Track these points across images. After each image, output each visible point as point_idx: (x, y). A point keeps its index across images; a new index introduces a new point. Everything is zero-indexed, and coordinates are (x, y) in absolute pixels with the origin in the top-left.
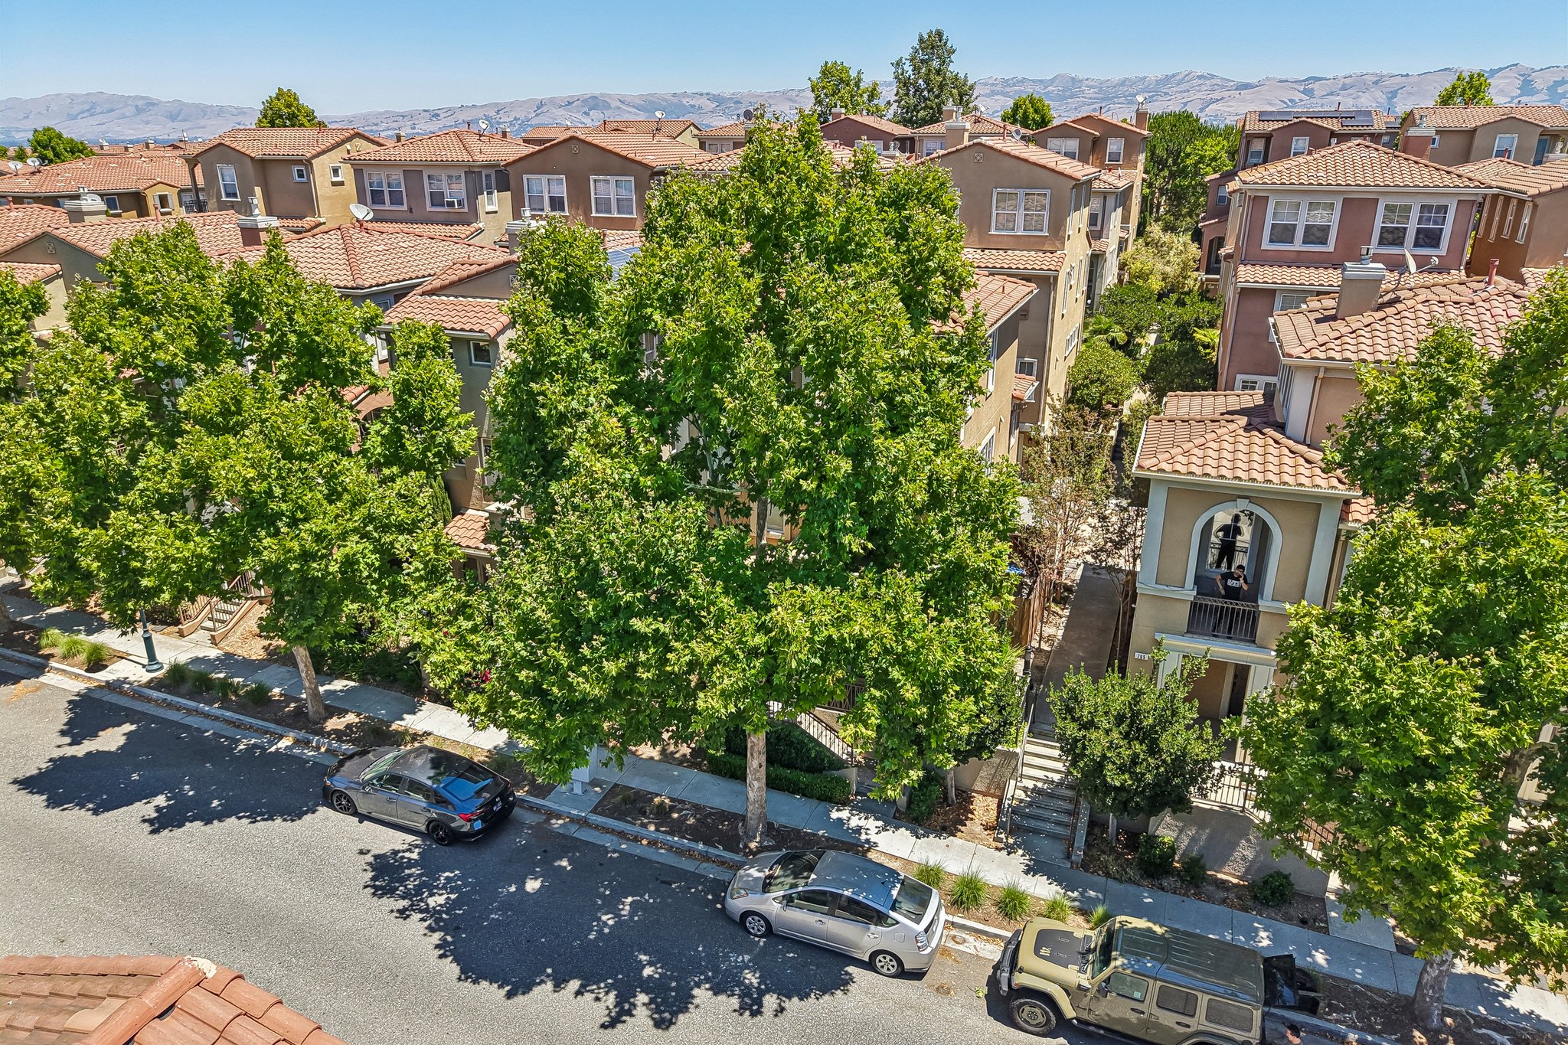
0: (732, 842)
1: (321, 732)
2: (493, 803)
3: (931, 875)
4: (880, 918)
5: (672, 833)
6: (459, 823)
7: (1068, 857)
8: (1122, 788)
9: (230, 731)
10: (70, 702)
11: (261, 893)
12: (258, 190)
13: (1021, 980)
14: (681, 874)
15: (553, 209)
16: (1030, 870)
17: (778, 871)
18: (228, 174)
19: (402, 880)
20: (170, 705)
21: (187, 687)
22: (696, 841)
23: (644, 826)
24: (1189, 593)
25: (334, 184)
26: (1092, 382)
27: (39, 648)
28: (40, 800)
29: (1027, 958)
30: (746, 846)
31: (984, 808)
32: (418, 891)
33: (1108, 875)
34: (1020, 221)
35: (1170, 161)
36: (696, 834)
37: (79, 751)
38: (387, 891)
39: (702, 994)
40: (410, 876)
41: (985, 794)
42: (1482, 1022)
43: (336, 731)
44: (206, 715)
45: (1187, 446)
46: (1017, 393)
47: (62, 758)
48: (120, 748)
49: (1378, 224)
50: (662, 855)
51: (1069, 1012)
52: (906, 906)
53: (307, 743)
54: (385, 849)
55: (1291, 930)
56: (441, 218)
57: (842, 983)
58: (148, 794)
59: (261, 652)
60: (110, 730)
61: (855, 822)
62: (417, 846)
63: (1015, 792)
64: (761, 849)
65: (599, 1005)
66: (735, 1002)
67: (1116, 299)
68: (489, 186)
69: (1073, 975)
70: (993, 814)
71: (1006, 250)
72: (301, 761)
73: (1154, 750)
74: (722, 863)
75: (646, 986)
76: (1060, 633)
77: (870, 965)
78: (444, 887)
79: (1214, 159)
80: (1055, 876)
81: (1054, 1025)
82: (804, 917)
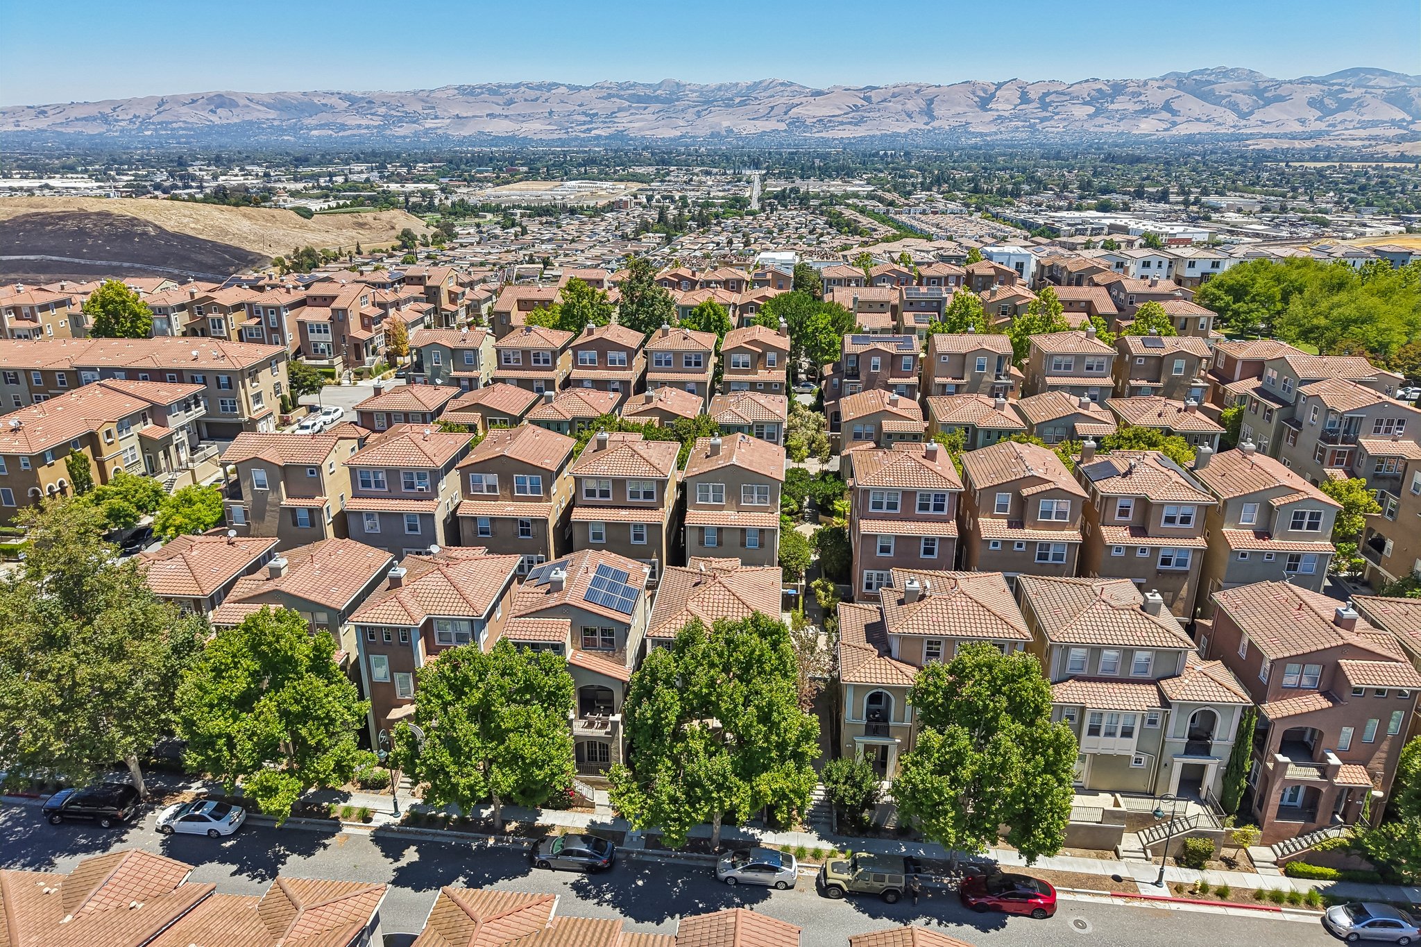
0: (707, 850)
1: (505, 833)
3: (789, 848)
4: (776, 869)
5: (682, 851)
7: (832, 830)
9: (461, 841)
10: (372, 840)
12: (281, 483)
13: (830, 881)
14: (693, 867)
15: (489, 491)
16: (820, 839)
17: (735, 858)
18: (260, 475)
19: (589, 891)
21: (423, 823)
22: (694, 852)
23: (670, 850)
24: (864, 721)
25: (330, 474)
27: (327, 814)
28: (410, 889)
29: (830, 873)
30: (715, 850)
32: (598, 894)
33: (848, 835)
34: (756, 499)
38: (586, 897)
39: (721, 906)
40: (591, 888)
42: (971, 864)
43: (513, 831)
44: (445, 835)
45: (859, 668)
47: (399, 868)
48: (420, 858)
49: (918, 502)
51: (846, 889)
53: (502, 840)
54: (573, 880)
56: (412, 496)
57: (769, 895)
58: (454, 876)
60: (406, 851)
62: (585, 877)
63: (809, 807)
64: (722, 850)
69: (846, 876)
71: (749, 512)
74: (708, 859)
77: (775, 887)
78: (607, 891)
80: (829, 840)
81: (842, 894)
82: (750, 875)
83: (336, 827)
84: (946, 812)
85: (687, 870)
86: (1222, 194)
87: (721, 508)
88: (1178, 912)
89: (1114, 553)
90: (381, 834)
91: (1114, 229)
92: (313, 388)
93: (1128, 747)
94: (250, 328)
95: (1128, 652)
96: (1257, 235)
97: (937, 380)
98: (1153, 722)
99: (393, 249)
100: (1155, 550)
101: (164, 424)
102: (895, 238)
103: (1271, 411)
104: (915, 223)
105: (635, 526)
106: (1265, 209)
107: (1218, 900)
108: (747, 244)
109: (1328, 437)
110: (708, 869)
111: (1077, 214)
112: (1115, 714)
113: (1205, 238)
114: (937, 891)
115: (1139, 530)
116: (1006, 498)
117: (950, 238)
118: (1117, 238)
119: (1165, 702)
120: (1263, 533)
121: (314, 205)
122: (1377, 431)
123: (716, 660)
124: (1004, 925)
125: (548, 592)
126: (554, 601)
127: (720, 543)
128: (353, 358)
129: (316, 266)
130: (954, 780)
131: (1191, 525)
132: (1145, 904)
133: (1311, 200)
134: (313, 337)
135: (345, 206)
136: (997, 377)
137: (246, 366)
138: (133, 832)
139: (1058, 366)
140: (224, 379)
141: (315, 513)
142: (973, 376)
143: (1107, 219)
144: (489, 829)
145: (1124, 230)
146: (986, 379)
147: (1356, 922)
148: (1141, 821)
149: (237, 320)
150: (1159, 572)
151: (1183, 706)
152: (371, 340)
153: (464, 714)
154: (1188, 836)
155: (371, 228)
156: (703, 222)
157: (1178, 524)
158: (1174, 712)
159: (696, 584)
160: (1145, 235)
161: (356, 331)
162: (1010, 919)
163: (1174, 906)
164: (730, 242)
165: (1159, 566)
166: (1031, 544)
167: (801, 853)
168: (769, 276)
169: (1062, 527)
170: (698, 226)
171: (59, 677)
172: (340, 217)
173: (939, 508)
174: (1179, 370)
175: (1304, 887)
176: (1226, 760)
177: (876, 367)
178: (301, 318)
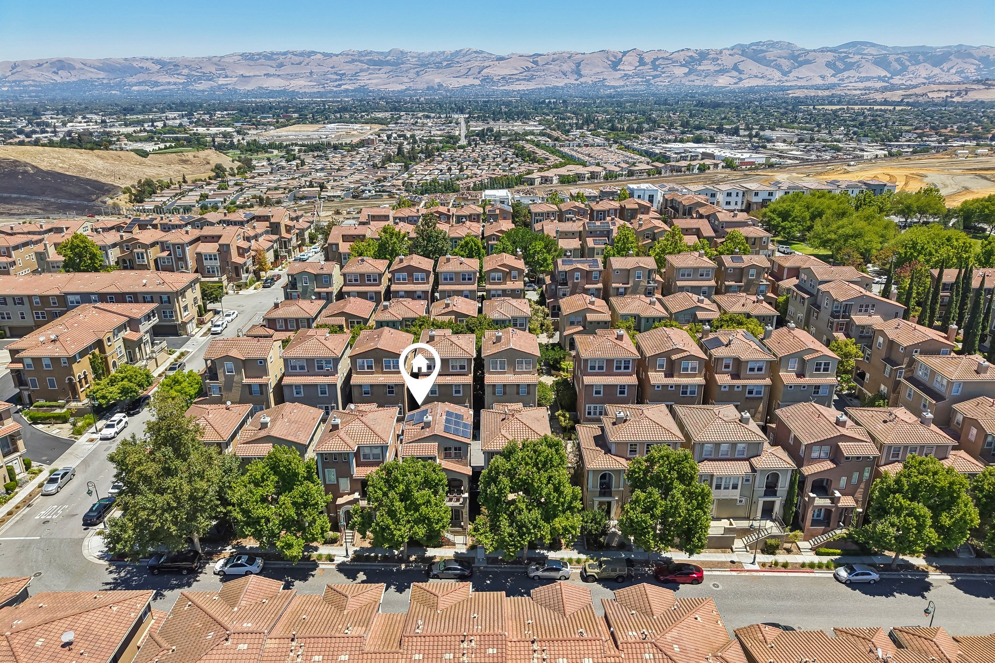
0: (520, 563)
1: (410, 562)
3: (562, 559)
5: (507, 564)
7: (585, 548)
10: (337, 570)
13: (588, 574)
15: (368, 369)
16: (579, 553)
20: (365, 565)
21: (363, 559)
23: (501, 564)
24: (599, 489)
27: (309, 559)
33: (594, 550)
34: (524, 367)
44: (376, 565)
45: (595, 461)
49: (615, 365)
51: (597, 577)
52: (563, 566)
53: (409, 565)
55: (627, 552)
56: (322, 373)
59: (369, 544)
61: (542, 552)
69: (596, 570)
70: (567, 543)
77: (560, 579)
80: (584, 553)
81: (595, 580)
82: (547, 574)
83: (315, 566)
84: (649, 532)
85: (512, 574)
86: (773, 129)
87: (505, 373)
88: (764, 576)
89: (723, 389)
90: (341, 567)
91: (705, 156)
92: (216, 300)
93: (735, 494)
94: (163, 258)
95: (734, 445)
96: (796, 159)
97: (614, 285)
98: (747, 480)
99: (210, 178)
100: (744, 386)
101: (137, 330)
102: (562, 165)
103: (803, 298)
104: (574, 153)
105: (456, 385)
106: (801, 140)
107: (783, 569)
108: (461, 170)
109: (835, 315)
110: (523, 573)
111: (681, 145)
112: (729, 477)
113: (763, 161)
114: (642, 575)
115: (736, 376)
116: (663, 361)
117: (598, 165)
118: (707, 162)
119: (753, 470)
120: (800, 375)
121: (149, 147)
122: (861, 311)
123: (529, 461)
124: (678, 589)
125: (423, 428)
126: (427, 433)
127: (505, 393)
128: (234, 275)
129: (155, 193)
130: (652, 516)
131: (763, 372)
132: (747, 574)
133: (830, 132)
134: (206, 263)
135: (171, 147)
136: (649, 283)
137: (179, 289)
138: (201, 575)
139: (683, 275)
140: (165, 298)
141: (263, 387)
142: (634, 282)
143: (701, 148)
144: (401, 560)
145: (712, 156)
146: (642, 284)
147: (849, 574)
148: (743, 533)
149: (154, 253)
150: (747, 398)
151: (763, 471)
152: (245, 264)
153: (397, 497)
154: (767, 538)
155: (192, 163)
156: (429, 154)
157: (756, 372)
158: (758, 474)
159: (503, 420)
160: (725, 160)
161: (236, 258)
162: (681, 586)
163: (762, 574)
164: (450, 169)
165: (747, 395)
166: (678, 386)
167: (570, 561)
168: (498, 212)
169: (694, 376)
170: (426, 158)
171: (175, 491)
172: (169, 155)
173: (626, 368)
174: (752, 275)
175: (825, 559)
176: (785, 498)
177: (577, 279)
178: (198, 250)
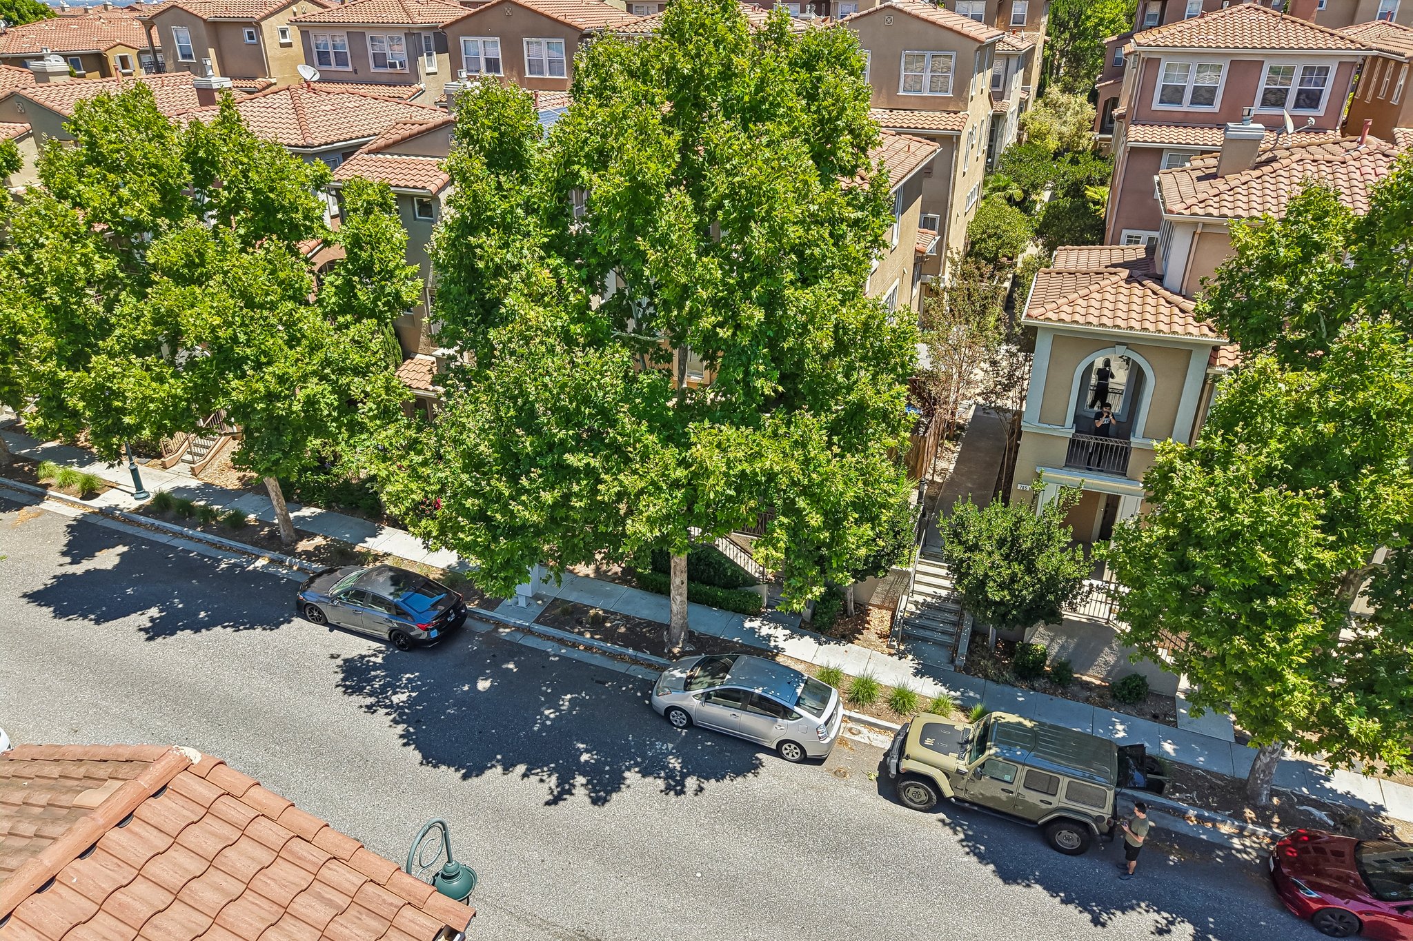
0: (658, 648)
1: (292, 553)
2: (447, 614)
3: (831, 677)
4: (786, 713)
5: (605, 640)
6: (417, 632)
7: (952, 661)
8: (1001, 602)
9: (213, 552)
10: (68, 526)
11: (246, 691)
12: (212, 51)
13: (907, 765)
14: (614, 675)
15: (488, 70)
16: (918, 673)
17: (698, 672)
18: (182, 36)
19: (370, 681)
20: (157, 529)
21: (171, 513)
22: (626, 646)
23: (581, 634)
24: (1069, 431)
25: (283, 45)
26: (989, 237)
27: (37, 479)
28: (47, 611)
29: (913, 747)
30: (670, 651)
31: (879, 619)
32: (383, 689)
33: (986, 677)
34: (927, 83)
35: (1072, 23)
36: (626, 641)
37: (79, 569)
38: (356, 690)
39: (632, 776)
40: (376, 677)
41: (880, 607)
42: (1304, 800)
43: (306, 552)
44: (191, 538)
45: (1072, 297)
46: (920, 247)
47: (64, 576)
48: (116, 567)
49: (1262, 86)
50: (597, 660)
51: (948, 792)
52: (809, 702)
53: (281, 563)
54: (354, 654)
55: (1145, 724)
56: (385, 78)
57: (754, 767)
58: (142, 607)
59: (237, 482)
60: (105, 551)
61: (765, 631)
62: (381, 652)
63: (907, 606)
64: (684, 653)
65: (542, 785)
66: (661, 784)
67: (1014, 157)
68: (428, 48)
70: (887, 624)
71: (912, 111)
72: (274, 577)
73: (1031, 570)
74: (650, 665)
75: (584, 769)
76: (952, 467)
77: (777, 752)
78: (406, 687)
79: (1113, 21)
80: (940, 679)
81: (938, 803)
82: (721, 713)
85: (598, 677)
90: (91, 520)
110: (639, 683)
114: (1197, 852)
167: (862, 694)
